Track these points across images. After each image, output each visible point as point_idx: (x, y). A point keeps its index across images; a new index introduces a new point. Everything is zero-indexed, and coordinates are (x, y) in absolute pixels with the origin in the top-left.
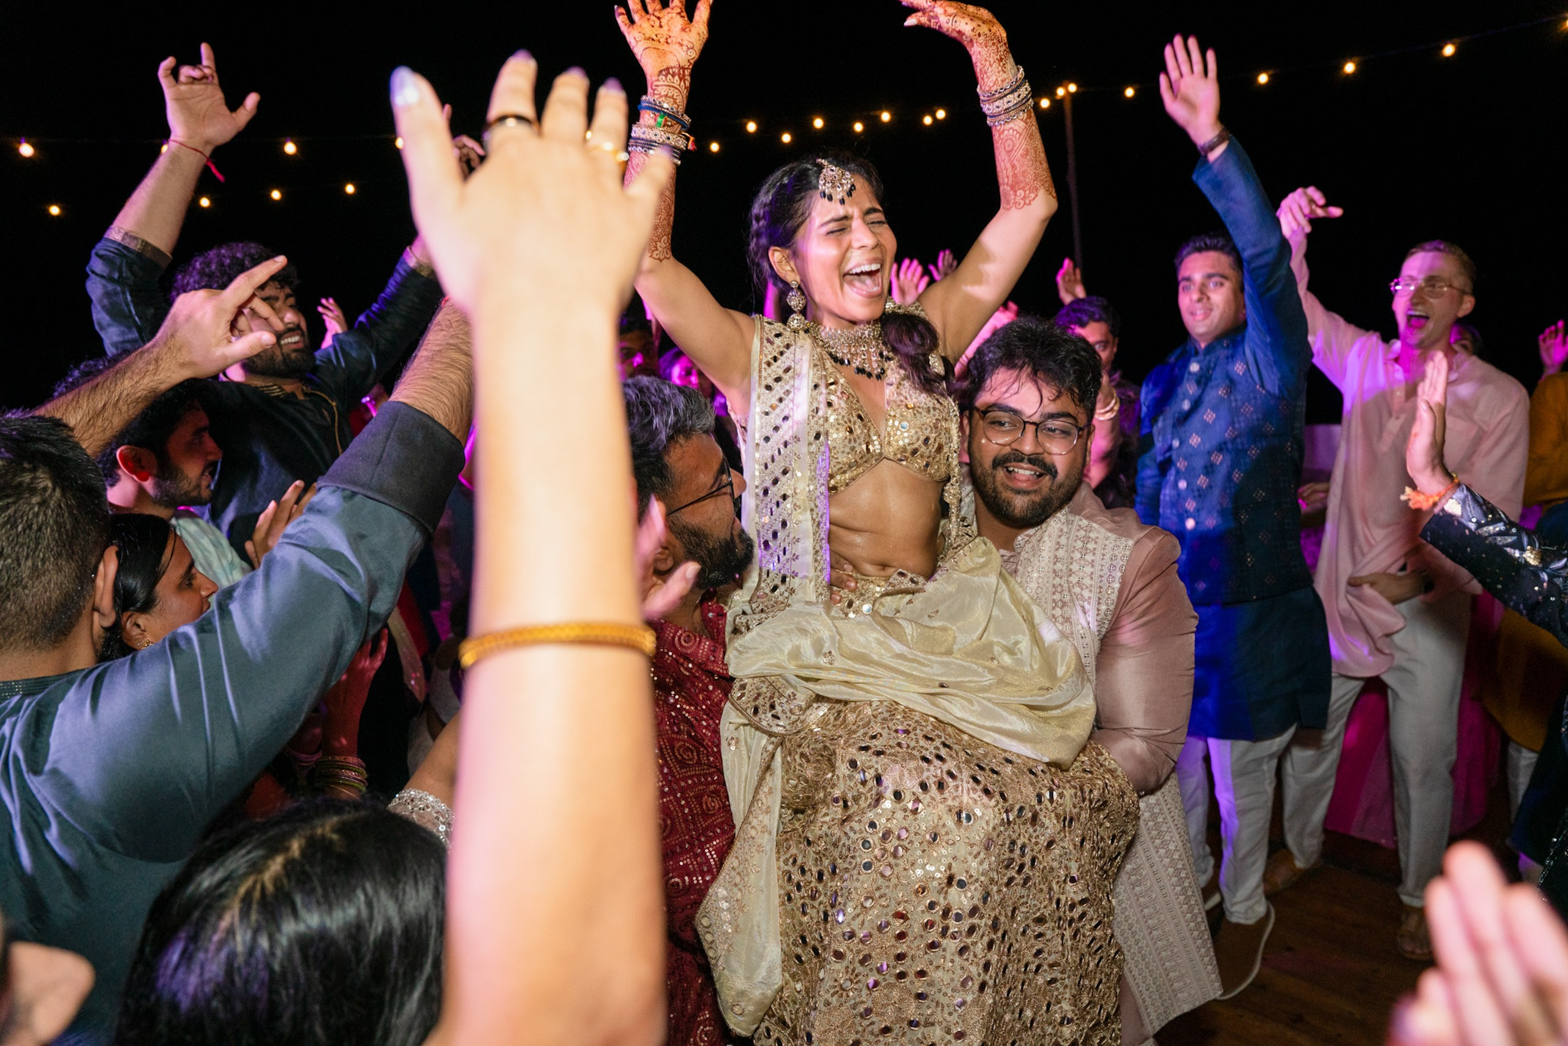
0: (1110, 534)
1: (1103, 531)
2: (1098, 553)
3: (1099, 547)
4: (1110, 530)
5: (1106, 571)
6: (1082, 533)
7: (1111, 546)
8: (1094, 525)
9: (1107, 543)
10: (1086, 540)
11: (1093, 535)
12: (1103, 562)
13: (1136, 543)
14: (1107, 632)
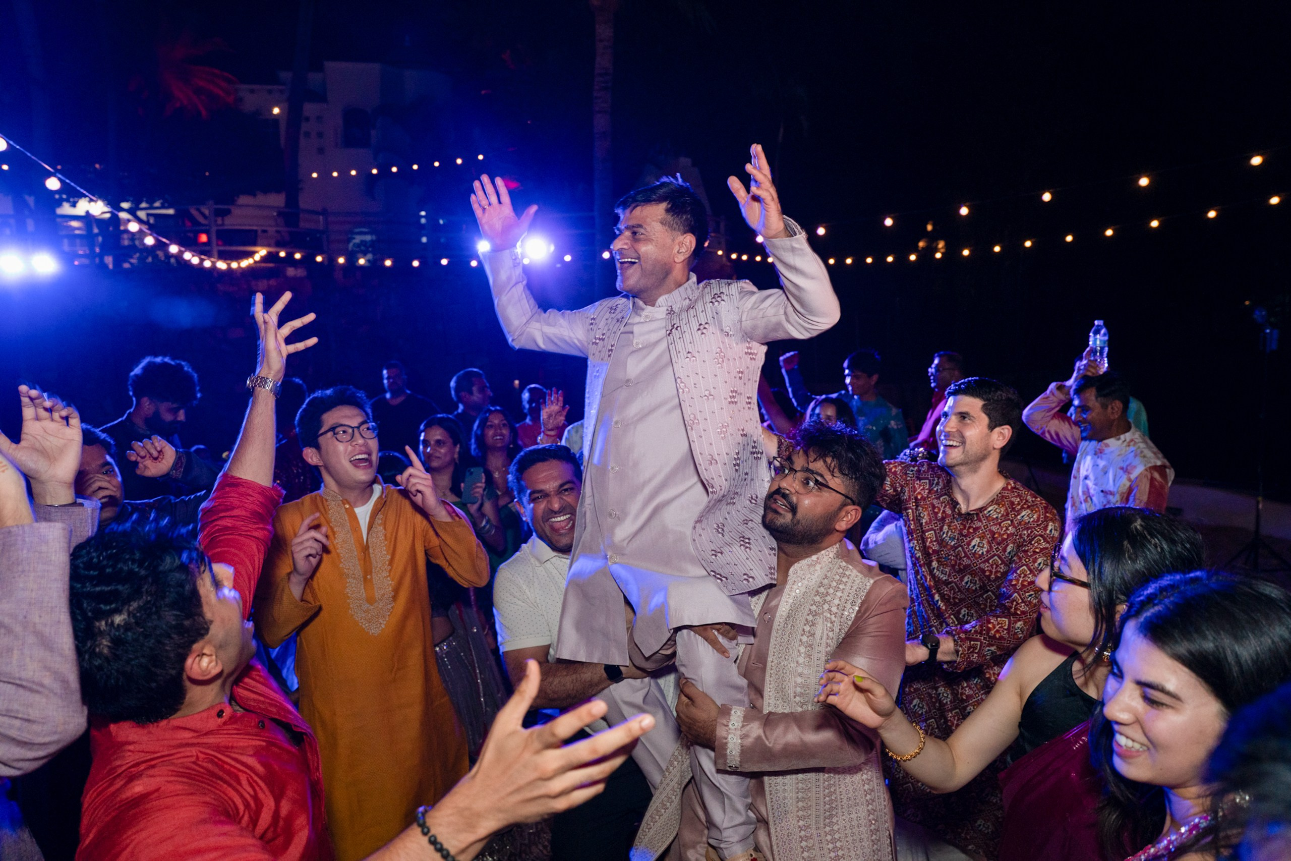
0: (859, 574)
1: (855, 571)
2: (848, 585)
3: (850, 582)
4: (859, 572)
5: (851, 597)
6: (841, 570)
7: (858, 582)
8: (850, 567)
9: (856, 579)
10: (843, 575)
11: (847, 573)
12: (851, 591)
13: (875, 582)
14: (844, 639)
